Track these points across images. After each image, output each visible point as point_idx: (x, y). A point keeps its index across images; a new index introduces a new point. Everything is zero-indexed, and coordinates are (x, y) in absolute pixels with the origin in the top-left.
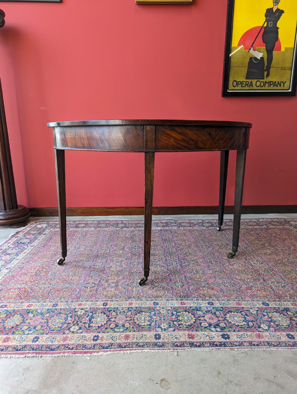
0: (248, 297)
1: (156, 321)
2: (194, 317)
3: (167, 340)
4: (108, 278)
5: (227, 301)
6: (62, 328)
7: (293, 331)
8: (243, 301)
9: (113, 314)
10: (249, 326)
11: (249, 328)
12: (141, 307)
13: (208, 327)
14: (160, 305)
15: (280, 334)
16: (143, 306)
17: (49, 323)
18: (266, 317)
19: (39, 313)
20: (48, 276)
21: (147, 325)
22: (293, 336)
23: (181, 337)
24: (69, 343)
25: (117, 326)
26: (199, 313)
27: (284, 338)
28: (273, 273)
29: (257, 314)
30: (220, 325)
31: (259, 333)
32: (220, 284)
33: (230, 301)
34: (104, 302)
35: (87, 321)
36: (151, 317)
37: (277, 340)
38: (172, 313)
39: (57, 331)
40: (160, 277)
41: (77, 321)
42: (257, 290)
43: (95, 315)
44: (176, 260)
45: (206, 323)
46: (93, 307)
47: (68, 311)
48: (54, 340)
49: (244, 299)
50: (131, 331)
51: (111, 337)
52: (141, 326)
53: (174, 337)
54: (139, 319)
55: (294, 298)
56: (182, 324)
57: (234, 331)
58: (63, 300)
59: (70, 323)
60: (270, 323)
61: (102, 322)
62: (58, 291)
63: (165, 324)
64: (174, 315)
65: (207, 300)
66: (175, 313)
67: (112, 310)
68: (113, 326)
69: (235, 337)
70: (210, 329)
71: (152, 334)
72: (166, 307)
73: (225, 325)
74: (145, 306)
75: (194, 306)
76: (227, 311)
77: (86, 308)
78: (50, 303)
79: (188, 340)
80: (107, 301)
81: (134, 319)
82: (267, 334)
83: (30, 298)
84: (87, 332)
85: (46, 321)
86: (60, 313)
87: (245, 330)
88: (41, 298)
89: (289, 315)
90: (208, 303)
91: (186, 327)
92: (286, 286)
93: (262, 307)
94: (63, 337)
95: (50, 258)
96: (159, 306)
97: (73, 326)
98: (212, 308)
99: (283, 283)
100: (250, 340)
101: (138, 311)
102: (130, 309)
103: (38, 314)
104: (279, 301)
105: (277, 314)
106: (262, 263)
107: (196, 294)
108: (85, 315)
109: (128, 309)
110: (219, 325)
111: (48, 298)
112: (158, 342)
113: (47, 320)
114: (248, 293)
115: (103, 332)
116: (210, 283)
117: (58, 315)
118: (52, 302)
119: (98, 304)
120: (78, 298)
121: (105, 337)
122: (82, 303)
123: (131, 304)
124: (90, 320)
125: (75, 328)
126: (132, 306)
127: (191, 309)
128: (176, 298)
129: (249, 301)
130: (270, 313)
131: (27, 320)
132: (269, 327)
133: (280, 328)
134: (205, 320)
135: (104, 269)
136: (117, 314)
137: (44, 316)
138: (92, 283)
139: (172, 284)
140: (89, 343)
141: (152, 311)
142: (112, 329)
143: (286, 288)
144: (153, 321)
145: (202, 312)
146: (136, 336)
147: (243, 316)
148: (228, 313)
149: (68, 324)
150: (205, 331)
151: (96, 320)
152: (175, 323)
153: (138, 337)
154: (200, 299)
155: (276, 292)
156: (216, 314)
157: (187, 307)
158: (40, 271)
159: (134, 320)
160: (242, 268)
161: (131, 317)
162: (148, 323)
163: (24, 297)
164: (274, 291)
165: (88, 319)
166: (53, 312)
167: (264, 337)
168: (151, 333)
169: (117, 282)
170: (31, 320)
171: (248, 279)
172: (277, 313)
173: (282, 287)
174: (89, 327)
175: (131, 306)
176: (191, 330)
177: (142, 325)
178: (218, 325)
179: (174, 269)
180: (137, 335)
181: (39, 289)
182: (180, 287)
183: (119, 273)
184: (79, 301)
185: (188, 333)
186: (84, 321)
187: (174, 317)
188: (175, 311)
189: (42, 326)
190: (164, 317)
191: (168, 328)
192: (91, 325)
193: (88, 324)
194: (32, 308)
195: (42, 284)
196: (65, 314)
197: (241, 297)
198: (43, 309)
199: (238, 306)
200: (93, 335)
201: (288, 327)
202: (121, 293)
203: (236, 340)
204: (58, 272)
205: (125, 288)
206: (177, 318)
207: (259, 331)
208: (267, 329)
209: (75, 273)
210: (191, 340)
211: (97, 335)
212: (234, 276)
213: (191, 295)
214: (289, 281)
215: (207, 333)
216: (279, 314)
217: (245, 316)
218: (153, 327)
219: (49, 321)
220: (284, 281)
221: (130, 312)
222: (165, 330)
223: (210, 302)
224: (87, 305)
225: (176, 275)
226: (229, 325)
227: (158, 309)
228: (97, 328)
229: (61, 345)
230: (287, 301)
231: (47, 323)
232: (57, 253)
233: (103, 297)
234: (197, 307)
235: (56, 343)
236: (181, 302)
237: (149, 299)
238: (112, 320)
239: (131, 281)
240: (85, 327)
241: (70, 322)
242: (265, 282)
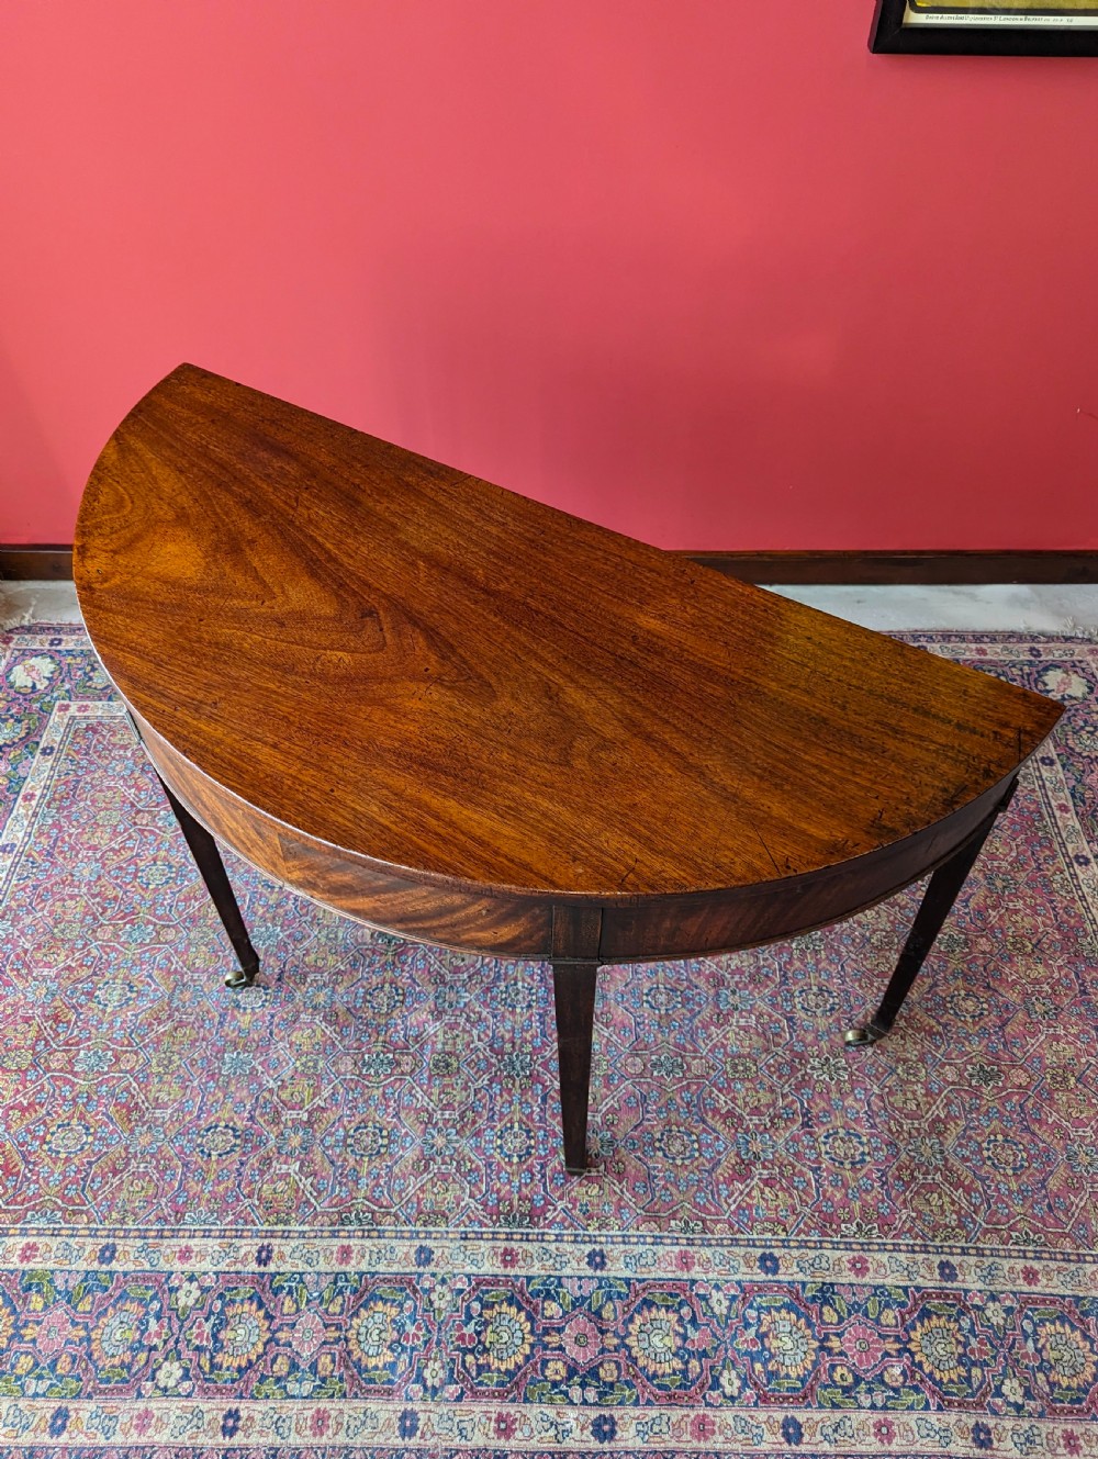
0: (725, 1221)
1: (413, 1349)
2: (532, 1332)
3: (431, 1442)
4: (285, 1095)
5: (653, 1244)
6: (134, 1371)
7: (809, 1406)
8: (703, 1245)
9: (285, 1310)
10: (685, 1377)
11: (679, 1390)
12: (377, 1273)
13: (561, 1382)
14: (436, 1266)
15: (765, 1419)
16: (381, 1268)
17: (94, 1346)
18: (751, 1332)
19: (59, 1293)
20: (75, 1074)
21: (384, 1367)
22: (801, 1426)
23: (476, 1430)
24: (156, 1438)
25: (294, 1367)
26: (552, 1309)
27: (772, 1439)
28: (851, 1074)
29: (728, 1317)
30: (601, 1371)
31: (709, 1412)
32: (653, 1140)
33: (661, 1247)
34: (260, 1242)
35: (207, 1339)
36: (400, 1329)
37: (748, 1448)
38: (468, 1307)
39: (117, 1382)
40: (458, 1098)
41: (177, 1342)
42: (767, 1182)
43: (230, 1312)
44: (532, 977)
45: (560, 1365)
46: (227, 1269)
47: (147, 1288)
48: (112, 1423)
49: (709, 1236)
50: (332, 1396)
51: (276, 1417)
52: (366, 1370)
53: (455, 1429)
54: (362, 1338)
55: (870, 1230)
56: (489, 1370)
57: (636, 1403)
58: (130, 1225)
59: (154, 1348)
60: (752, 1361)
61: (250, 1346)
62: (115, 1172)
63: (437, 1365)
64: (471, 1318)
65: (590, 1242)
66: (476, 1306)
67: (283, 1288)
68: (281, 1366)
69: (632, 1431)
70: (566, 1393)
71: (395, 1411)
72: (454, 1276)
73: (616, 1373)
74: (391, 1270)
75: (543, 1272)
76: (638, 1302)
77: (205, 1273)
78: (90, 1240)
79: (492, 1443)
80: (272, 1235)
81: (349, 1335)
82: (727, 1415)
83: (27, 1210)
84: (205, 1391)
85: (83, 1333)
86: (123, 1296)
87: (670, 1397)
88: (60, 1209)
89: (823, 1322)
90: (589, 1255)
91: (498, 1384)
92: (868, 1158)
93: (755, 1278)
94: (136, 1413)
95: (80, 944)
96: (431, 1268)
97: (166, 1359)
98: (595, 1284)
99: (864, 1139)
100: (672, 1444)
101: (365, 1298)
102: (340, 1284)
103: (58, 1297)
104: (815, 1248)
105: (787, 1317)
106: (832, 1009)
107: (560, 1205)
108: (202, 1309)
109: (335, 1283)
110: (598, 1373)
111: (82, 1212)
112: (407, 1449)
113: (86, 1328)
114: (730, 1201)
115: (252, 1397)
116: (620, 1136)
117: (119, 1306)
118: (96, 1236)
119: (243, 1251)
120: (179, 1213)
121: (258, 1417)
122: (192, 1242)
123: (346, 1253)
124: (215, 1336)
125: (170, 1373)
126: (348, 1269)
127: (530, 1289)
128: (494, 1223)
129: (722, 1246)
130: (768, 1309)
131: (25, 1326)
132: (745, 1385)
133: (774, 1390)
134: (561, 1348)
135: (271, 1033)
136: (298, 1310)
137: (75, 1307)
138: (227, 1127)
139: (491, 1142)
140: (210, 1441)
141: (408, 1297)
142: (278, 1380)
143: (864, 1172)
144: (404, 1349)
145: (561, 1306)
146: (346, 1418)
147: (682, 1326)
148: (639, 1313)
149: (150, 1350)
150: (551, 1402)
151: (231, 1335)
152: (470, 1358)
153: (352, 1423)
154: (569, 1232)
155: (825, 1191)
156: (601, 1317)
157: (517, 1277)
158: (47, 1042)
159: (347, 1340)
160: (755, 1038)
161: (338, 1328)
162: (389, 1357)
163: (8, 1204)
164: (818, 1191)
165: (207, 1327)
166: (102, 1289)
167: (713, 1432)
168: (390, 1407)
169: (310, 1123)
170: (37, 1329)
171: (756, 1111)
172: (788, 1313)
173: (853, 1163)
174: (214, 1366)
175: (343, 1268)
176: (511, 1396)
177: (370, 1366)
178: (594, 1373)
179: (514, 1044)
180: (351, 1412)
181: (50, 1156)
182: (515, 1160)
183: (321, 1064)
184: (181, 1234)
185: (499, 1409)
186: (196, 1338)
187: (470, 1329)
188: (479, 1299)
189: (74, 1359)
190: (440, 1329)
191: (444, 1384)
192: (218, 1359)
193: (208, 1356)
194: (35, 1264)
195: (59, 1126)
196: (141, 1300)
197: (704, 1221)
198: (70, 1272)
199: (679, 1274)
200: (223, 1406)
201: (799, 1385)
202: (319, 1192)
203: (630, 1444)
204: (108, 1048)
205: (332, 1162)
206: (479, 1333)
207: (708, 1404)
208: (736, 1394)
209: (170, 1062)
210: (502, 1443)
211: (234, 1407)
212: (711, 1092)
213: (544, 1211)
214: (890, 1130)
215: (551, 1412)
216: (793, 1316)
217: (689, 1326)
218: (400, 1376)
219: (93, 1337)
220: (872, 1127)
221: (340, 1298)
222: (435, 1390)
223: (597, 1248)
224: (209, 1258)
225: (513, 1085)
226: (628, 1373)
227: (427, 1285)
228: (236, 1375)
229: (130, 1448)
230: (842, 1246)
231: (89, 1346)
232: (105, 910)
233: (261, 1211)
234: (550, 1276)
235: (118, 1439)
236: (506, 1252)
237: (405, 1228)
238: (282, 1335)
239: (358, 1119)
240: (201, 1368)
241: (155, 1341)
242: (804, 1134)
